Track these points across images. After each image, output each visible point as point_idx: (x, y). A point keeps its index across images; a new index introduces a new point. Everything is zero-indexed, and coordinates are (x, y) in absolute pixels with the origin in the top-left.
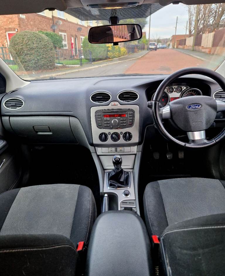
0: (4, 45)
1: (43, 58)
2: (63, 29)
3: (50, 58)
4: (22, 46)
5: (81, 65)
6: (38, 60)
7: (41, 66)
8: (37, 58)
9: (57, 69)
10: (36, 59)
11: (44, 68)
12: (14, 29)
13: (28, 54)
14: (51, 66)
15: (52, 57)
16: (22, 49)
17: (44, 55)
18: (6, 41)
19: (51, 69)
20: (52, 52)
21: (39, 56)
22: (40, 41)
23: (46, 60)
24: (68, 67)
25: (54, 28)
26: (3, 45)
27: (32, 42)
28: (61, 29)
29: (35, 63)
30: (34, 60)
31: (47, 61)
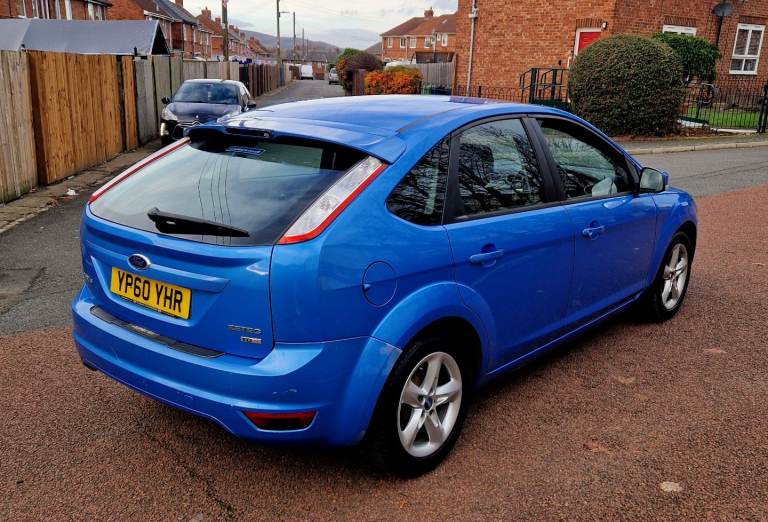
0: (564, 62)
1: (643, 106)
2: (756, 13)
3: (665, 104)
4: (599, 72)
5: (759, 131)
6: (630, 107)
7: (632, 125)
8: (628, 103)
9: (678, 137)
10: (625, 106)
11: (640, 130)
12: (599, 23)
13: (608, 92)
14: (661, 125)
15: (670, 102)
16: (598, 79)
17: (649, 95)
18: (570, 52)
19: (660, 135)
20: (674, 88)
21: (636, 99)
22: (649, 62)
23: (651, 110)
24: (716, 132)
25: (720, 14)
26: (560, 63)
27: (628, 63)
28: (748, 13)
29: (621, 115)
30: (619, 107)
31: (654, 111)
